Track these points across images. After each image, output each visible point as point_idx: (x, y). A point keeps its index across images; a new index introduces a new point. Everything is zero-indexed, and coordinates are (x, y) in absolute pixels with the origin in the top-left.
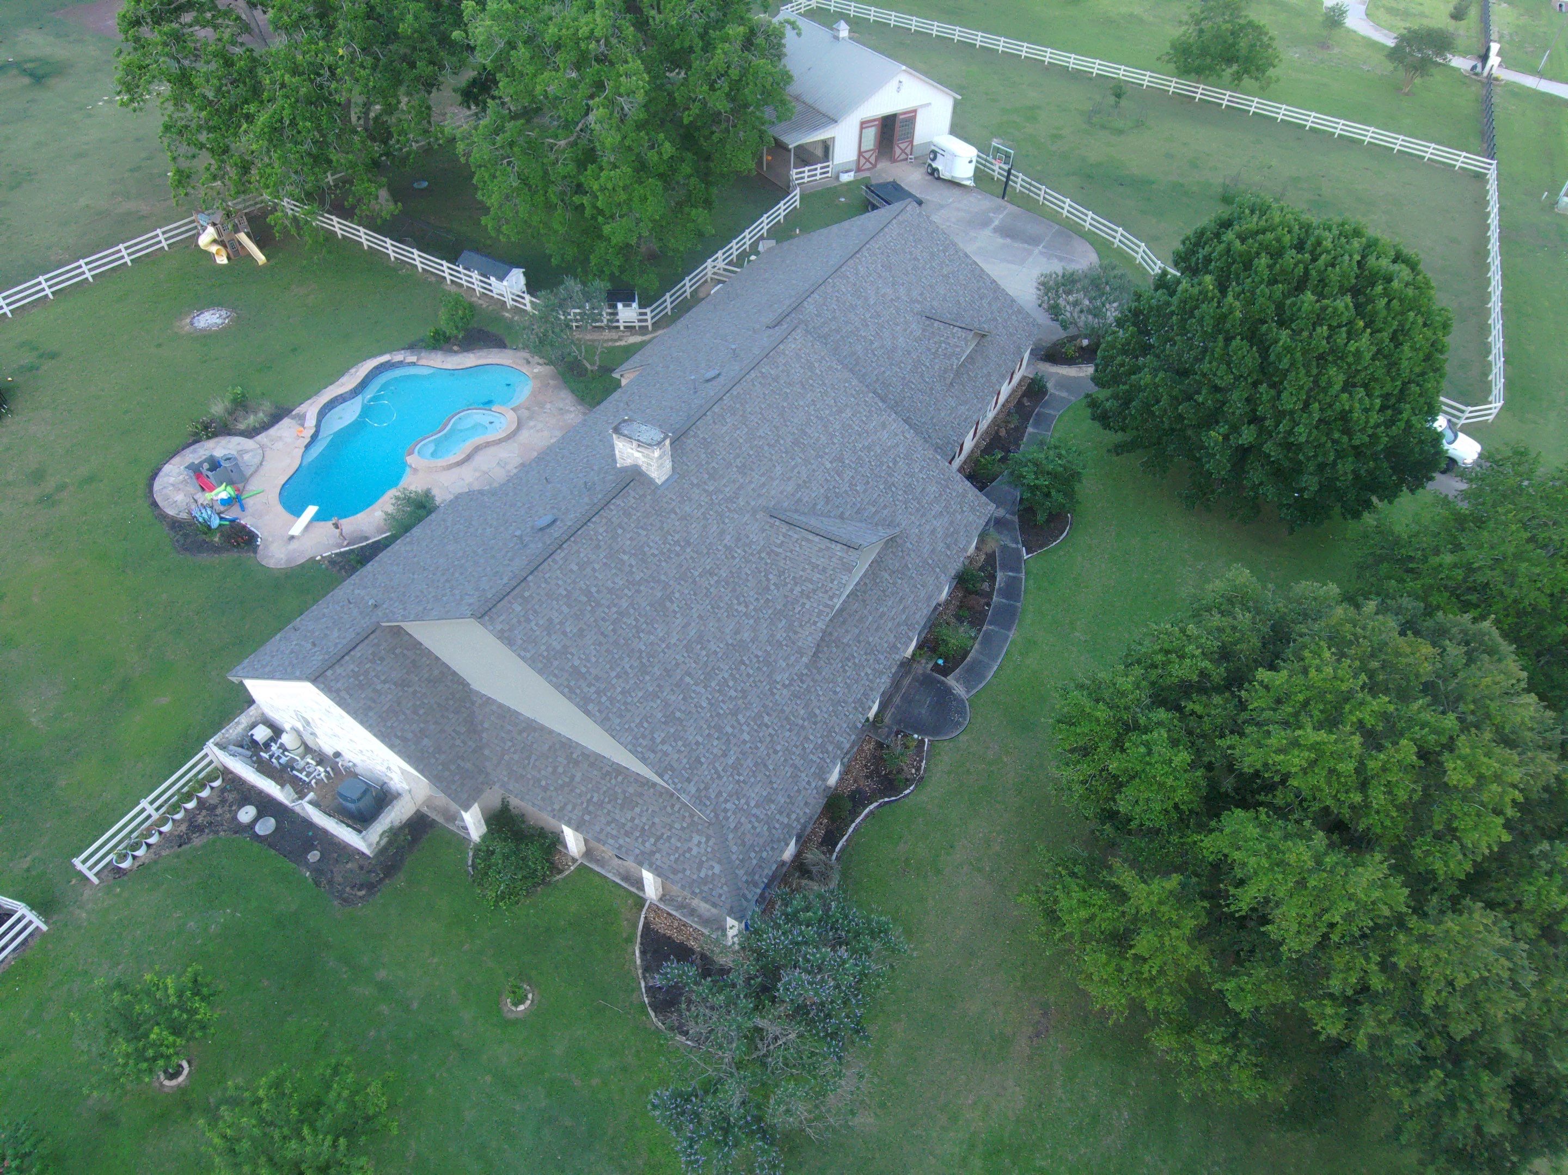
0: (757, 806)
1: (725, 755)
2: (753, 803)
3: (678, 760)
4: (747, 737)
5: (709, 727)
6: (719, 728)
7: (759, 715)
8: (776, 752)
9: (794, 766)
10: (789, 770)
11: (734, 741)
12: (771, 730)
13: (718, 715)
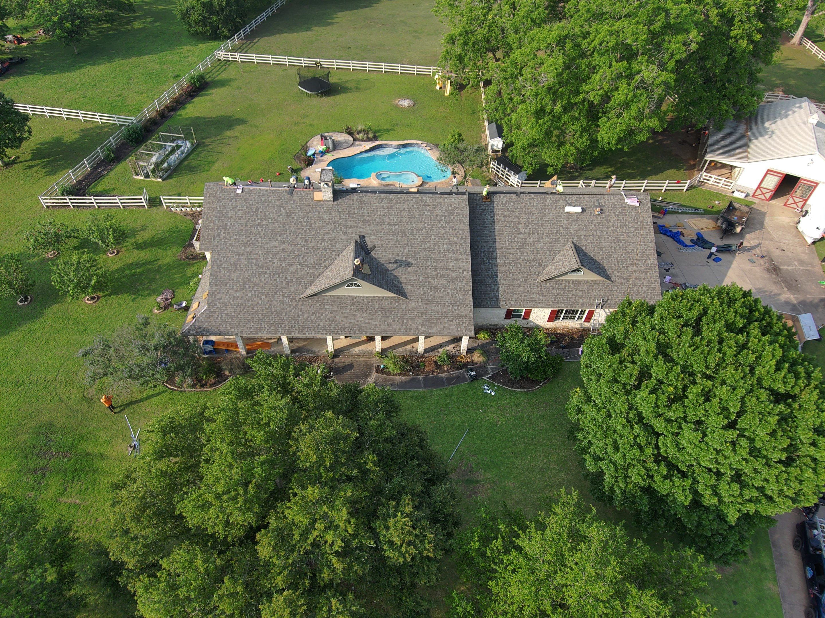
2: (226, 312)
5: (242, 280)
7: (263, 294)
8: (253, 309)
9: (253, 319)
10: (250, 318)
11: (244, 291)
12: (260, 301)
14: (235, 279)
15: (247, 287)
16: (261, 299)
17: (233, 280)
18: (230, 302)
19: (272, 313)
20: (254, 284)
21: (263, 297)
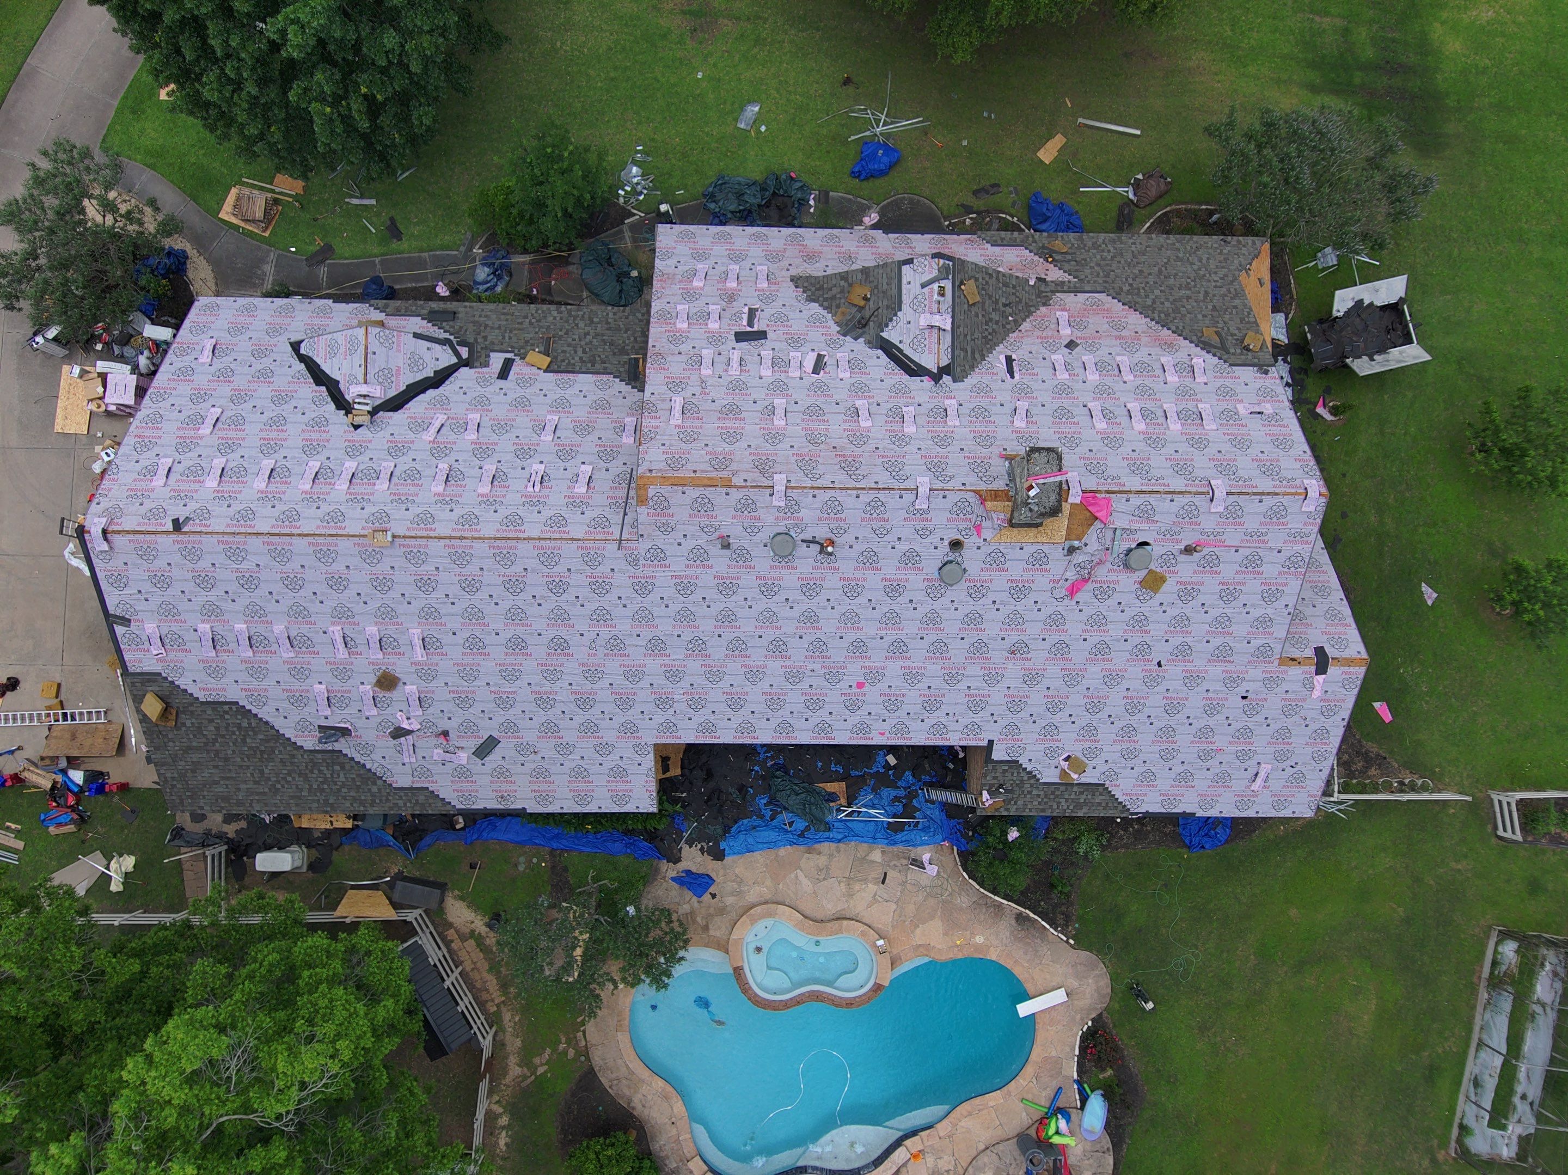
0: (1192, 264)
1: (1188, 298)
2: (1195, 267)
3: (1231, 319)
4: (1157, 292)
5: (1184, 316)
6: (1176, 310)
7: (1128, 292)
8: (1141, 271)
9: (1134, 256)
10: (1142, 259)
11: (1171, 299)
12: (1130, 281)
13: (1167, 315)
14: (1200, 317)
15: (1167, 304)
16: (1131, 285)
17: (1204, 316)
18: (1194, 281)
19: (1098, 265)
20: (1154, 309)
21: (1126, 288)
